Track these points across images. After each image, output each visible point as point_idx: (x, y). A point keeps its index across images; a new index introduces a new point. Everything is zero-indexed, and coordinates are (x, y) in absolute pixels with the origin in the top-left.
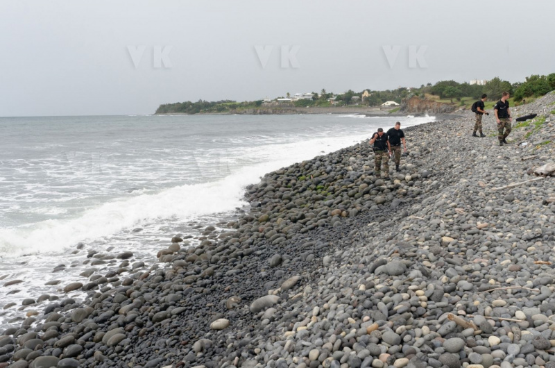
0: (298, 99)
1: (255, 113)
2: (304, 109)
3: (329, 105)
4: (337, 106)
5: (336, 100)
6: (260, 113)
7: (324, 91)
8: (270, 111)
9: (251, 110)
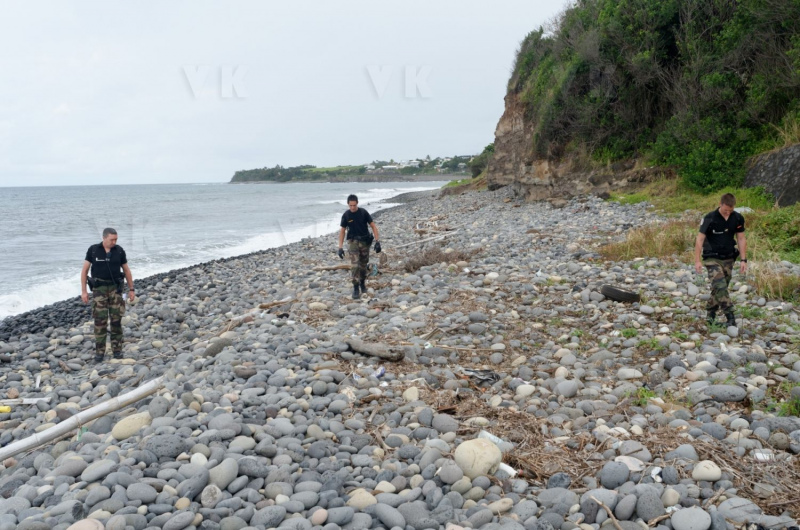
0: (404, 166)
1: (359, 180)
2: (410, 177)
3: (436, 173)
4: (444, 173)
5: (443, 167)
6: (365, 181)
7: (428, 157)
8: (376, 178)
9: (355, 177)
